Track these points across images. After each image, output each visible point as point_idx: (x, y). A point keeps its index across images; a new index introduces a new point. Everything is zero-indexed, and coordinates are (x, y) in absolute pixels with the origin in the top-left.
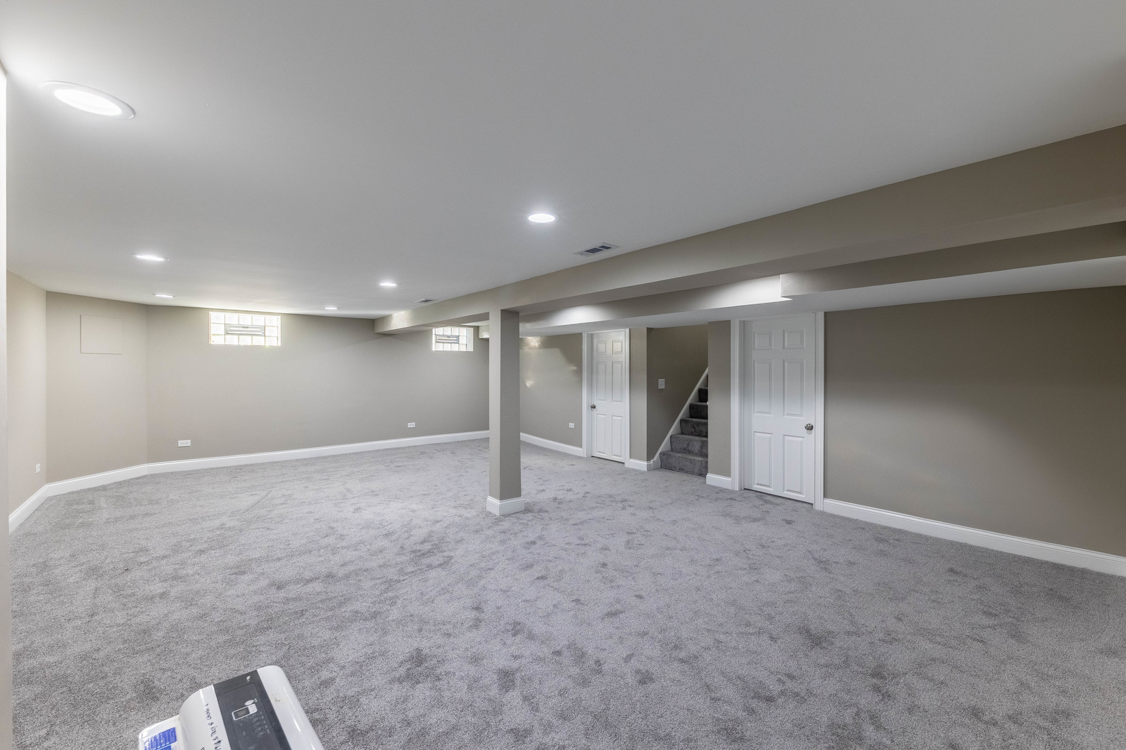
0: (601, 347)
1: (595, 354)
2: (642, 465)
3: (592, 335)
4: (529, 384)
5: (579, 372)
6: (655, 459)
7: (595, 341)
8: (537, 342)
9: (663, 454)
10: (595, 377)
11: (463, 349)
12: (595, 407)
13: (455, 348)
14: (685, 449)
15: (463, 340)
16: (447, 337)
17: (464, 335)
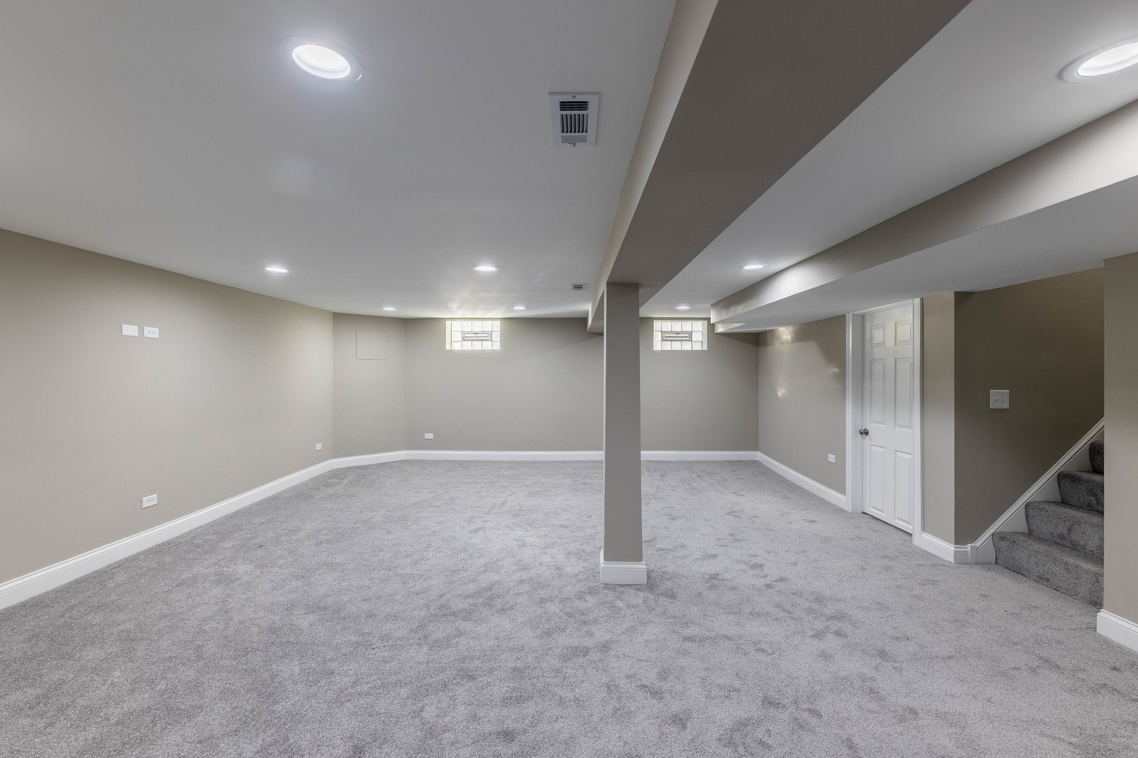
0: (878, 336)
1: (868, 346)
2: (945, 549)
3: (863, 316)
4: (781, 392)
5: (841, 377)
6: (978, 543)
7: (868, 325)
8: (790, 334)
9: (1000, 537)
10: (867, 384)
11: (697, 347)
12: (867, 433)
13: (687, 346)
14: (1062, 537)
15: (696, 337)
16: (676, 334)
17: (698, 330)
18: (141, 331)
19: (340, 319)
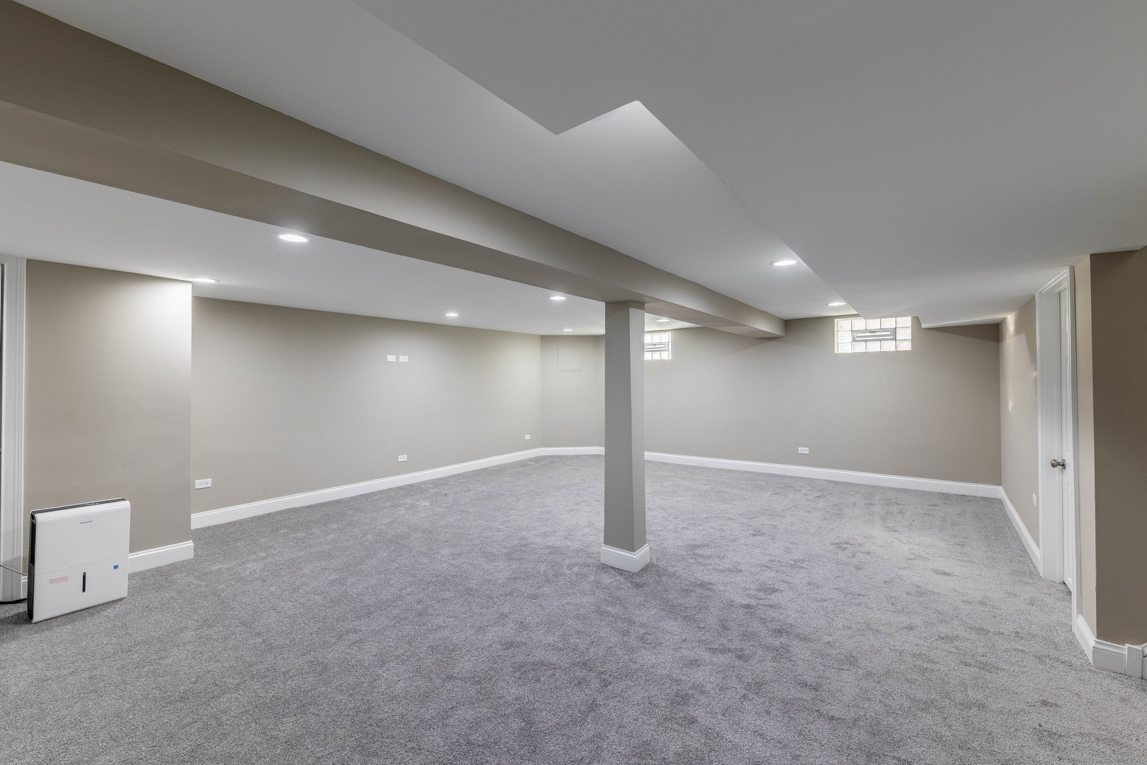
1: (1063, 338)
3: (1060, 295)
8: (1013, 324)
11: (906, 346)
12: (1063, 466)
15: (900, 334)
16: (871, 332)
17: (904, 325)
18: (398, 359)
19: (546, 339)
